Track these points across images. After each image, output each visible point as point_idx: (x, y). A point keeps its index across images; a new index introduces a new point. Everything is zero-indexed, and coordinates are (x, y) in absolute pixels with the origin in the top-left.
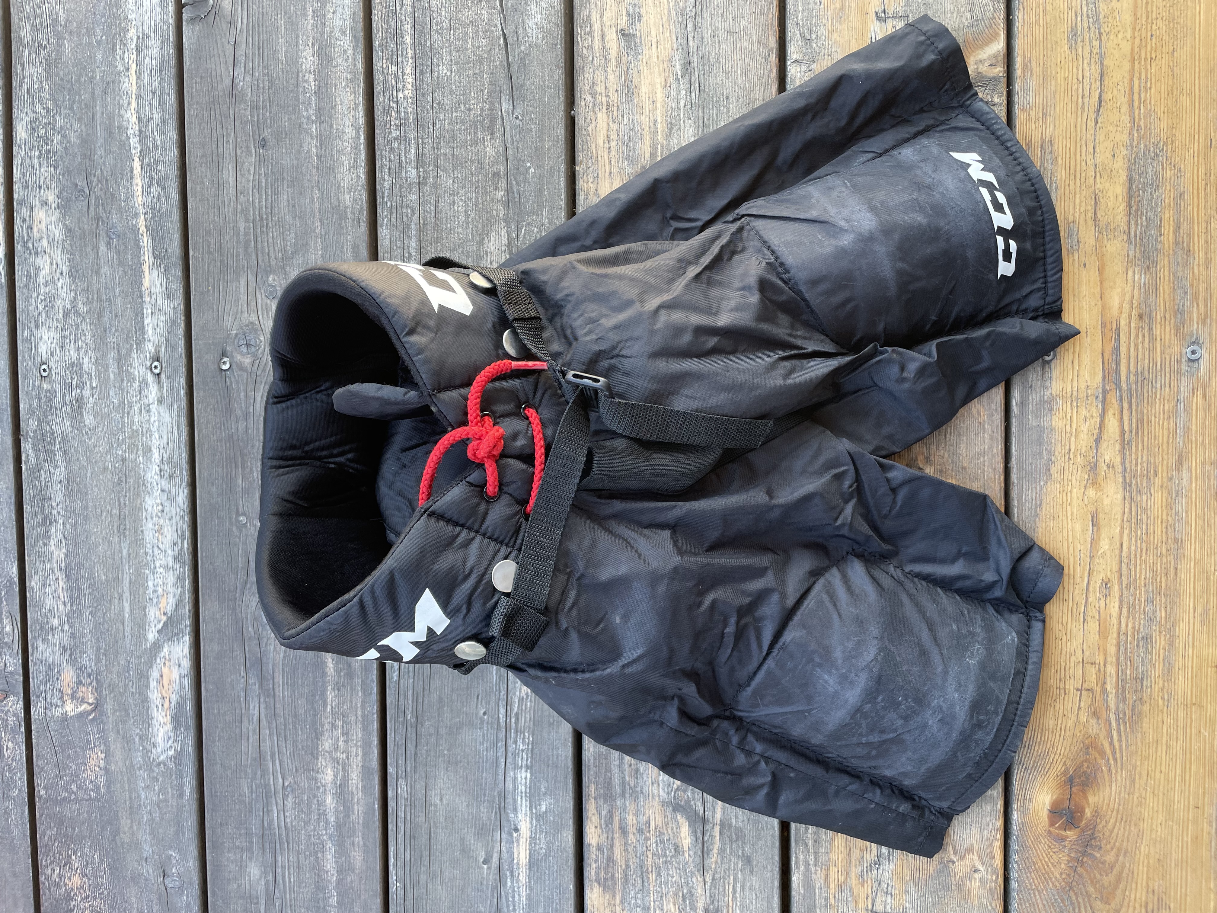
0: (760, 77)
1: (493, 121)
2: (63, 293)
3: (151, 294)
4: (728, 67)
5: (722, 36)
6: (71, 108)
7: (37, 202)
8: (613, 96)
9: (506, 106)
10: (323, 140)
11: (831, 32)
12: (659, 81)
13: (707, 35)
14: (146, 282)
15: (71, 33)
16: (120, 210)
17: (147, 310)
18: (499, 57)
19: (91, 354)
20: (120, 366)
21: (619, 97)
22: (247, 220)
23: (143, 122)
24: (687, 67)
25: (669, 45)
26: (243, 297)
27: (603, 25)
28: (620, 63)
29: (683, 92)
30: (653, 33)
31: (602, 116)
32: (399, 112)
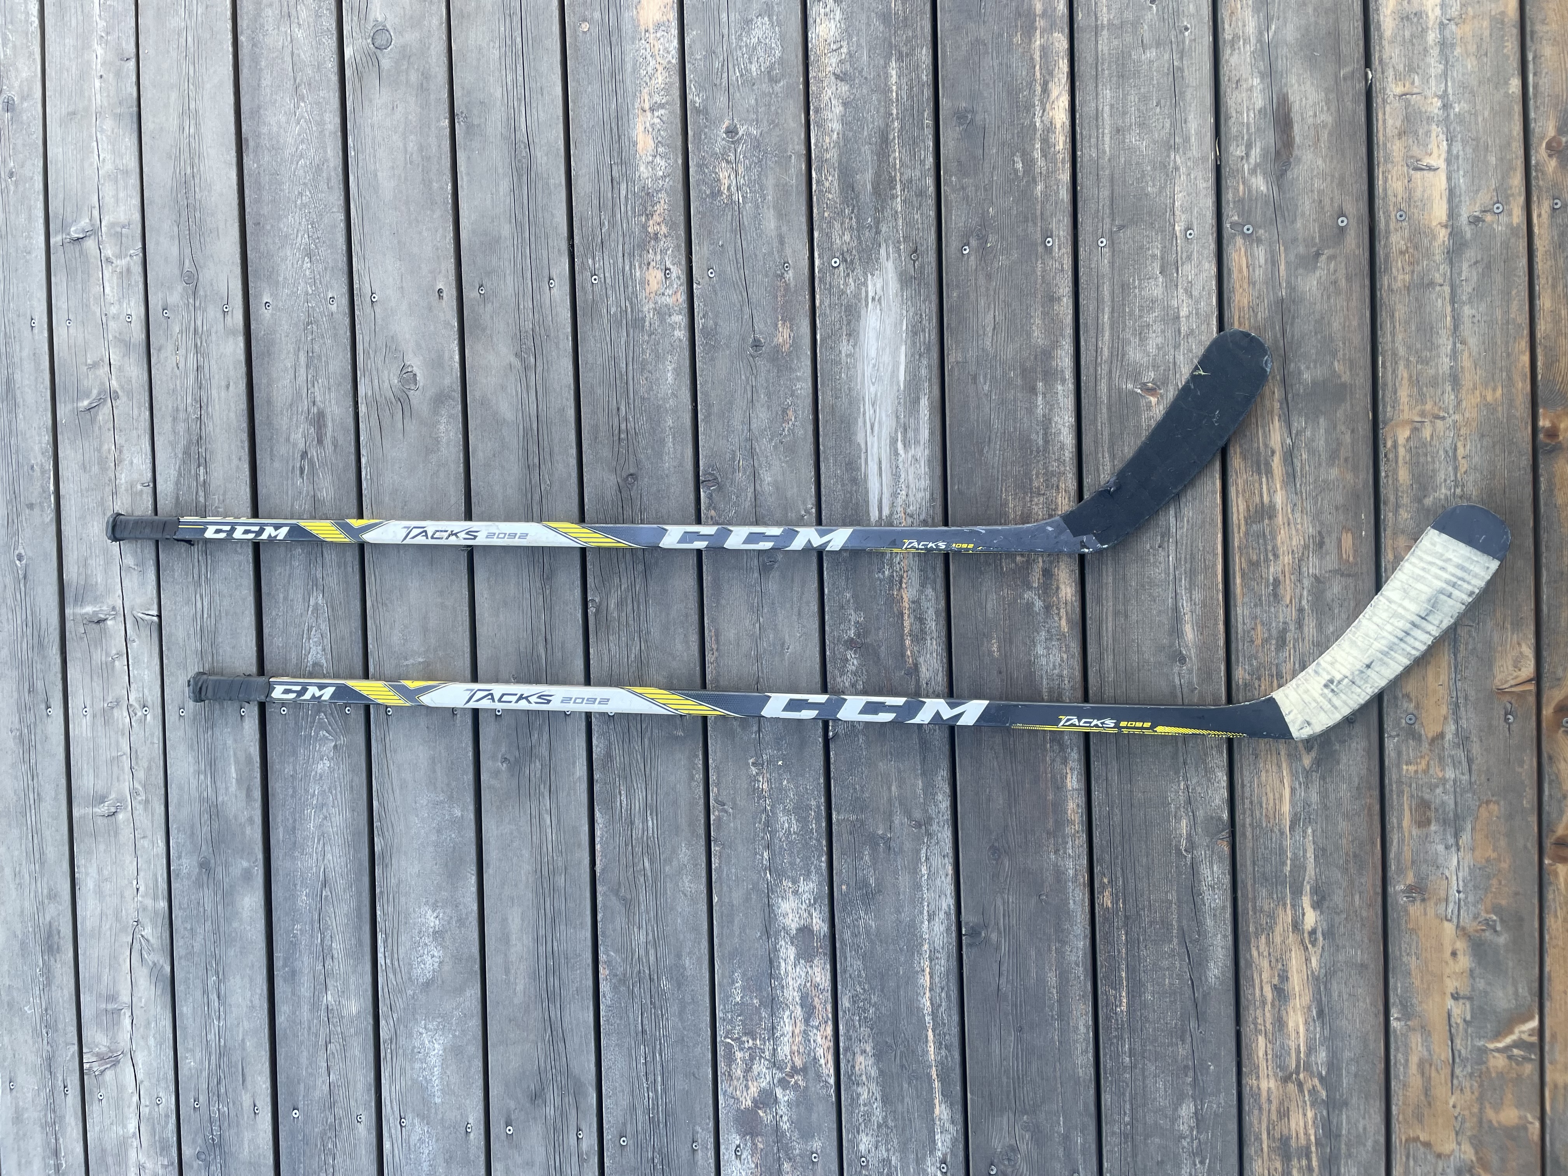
0: (1372, 1026)
1: (1184, 1032)
2: (877, 1112)
3: (940, 1120)
4: (1350, 1017)
5: (1345, 997)
6: (882, 991)
7: (857, 1050)
8: (1269, 1027)
9: (1193, 1024)
10: (1062, 1032)
11: (1421, 1002)
12: (1301, 1021)
13: (1335, 995)
14: (937, 1111)
15: (881, 941)
16: (918, 1062)
17: (938, 1130)
18: (1188, 992)
19: (897, 1154)
20: (918, 1164)
21: (1274, 1027)
22: (1008, 1078)
23: (935, 1007)
24: (1321, 1013)
25: (1307, 998)
26: (1005, 1127)
27: (1261, 981)
28: (1273, 1005)
29: (1318, 1029)
30: (1297, 989)
31: (1261, 1040)
32: (1117, 1020)
